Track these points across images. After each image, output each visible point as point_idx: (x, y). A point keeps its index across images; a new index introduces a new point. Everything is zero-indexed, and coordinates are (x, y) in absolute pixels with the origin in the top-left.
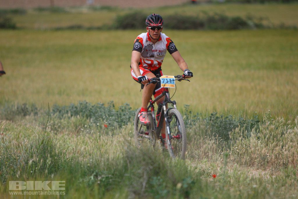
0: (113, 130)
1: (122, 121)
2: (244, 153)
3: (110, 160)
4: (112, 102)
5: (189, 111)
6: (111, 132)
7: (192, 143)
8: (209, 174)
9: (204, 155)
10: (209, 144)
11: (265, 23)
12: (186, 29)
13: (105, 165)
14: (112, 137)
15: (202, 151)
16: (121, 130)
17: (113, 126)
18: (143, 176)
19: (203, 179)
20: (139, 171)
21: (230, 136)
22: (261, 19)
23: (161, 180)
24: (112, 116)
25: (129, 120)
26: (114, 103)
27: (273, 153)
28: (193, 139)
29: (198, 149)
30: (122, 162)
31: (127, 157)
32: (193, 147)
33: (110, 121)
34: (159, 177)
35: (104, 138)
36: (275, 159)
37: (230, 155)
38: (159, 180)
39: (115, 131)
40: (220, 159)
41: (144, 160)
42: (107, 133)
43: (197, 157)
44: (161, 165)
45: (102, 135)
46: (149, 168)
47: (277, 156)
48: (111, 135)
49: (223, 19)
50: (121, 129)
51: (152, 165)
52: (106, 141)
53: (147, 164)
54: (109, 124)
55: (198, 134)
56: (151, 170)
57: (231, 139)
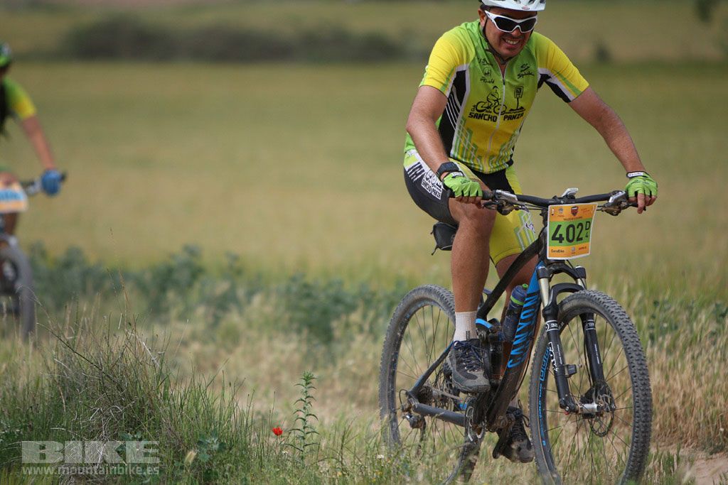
2: (370, 375)
3: (20, 388)
10: (282, 352)
13: (4, 403)
18: (101, 432)
21: (337, 333)
25: (84, 291)
37: (333, 381)
57: (339, 341)
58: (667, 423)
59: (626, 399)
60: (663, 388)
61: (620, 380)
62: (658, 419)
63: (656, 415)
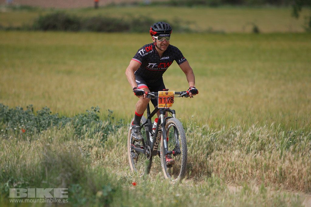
0: (31, 135)
1: (41, 126)
3: (27, 165)
4: (32, 106)
5: (112, 116)
6: (29, 137)
7: (113, 150)
8: (130, 182)
9: (126, 163)
11: (192, 27)
12: (110, 31)
13: (21, 171)
14: (29, 142)
15: (124, 158)
16: (39, 136)
17: (31, 131)
18: (61, 183)
19: (124, 187)
20: (58, 178)
22: (188, 23)
23: (80, 188)
24: (31, 120)
25: (49, 125)
26: (33, 107)
27: (198, 160)
28: (115, 146)
29: (119, 156)
30: (40, 167)
31: (46, 163)
32: (115, 154)
33: (28, 125)
34: (78, 185)
35: (21, 144)
36: (199, 167)
38: (78, 187)
39: (33, 136)
40: (142, 166)
41: (63, 166)
42: (25, 139)
43: (119, 164)
44: (81, 171)
45: (19, 140)
46: (68, 175)
47: (201, 165)
48: (28, 141)
49: (149, 22)
50: (40, 134)
51: (71, 172)
52: (23, 146)
53: (67, 170)
54: (27, 129)
55: (120, 140)
56: (70, 177)
58: (291, 182)
59: (274, 172)
60: (290, 168)
61: (272, 164)
62: (288, 180)
63: (287, 178)
